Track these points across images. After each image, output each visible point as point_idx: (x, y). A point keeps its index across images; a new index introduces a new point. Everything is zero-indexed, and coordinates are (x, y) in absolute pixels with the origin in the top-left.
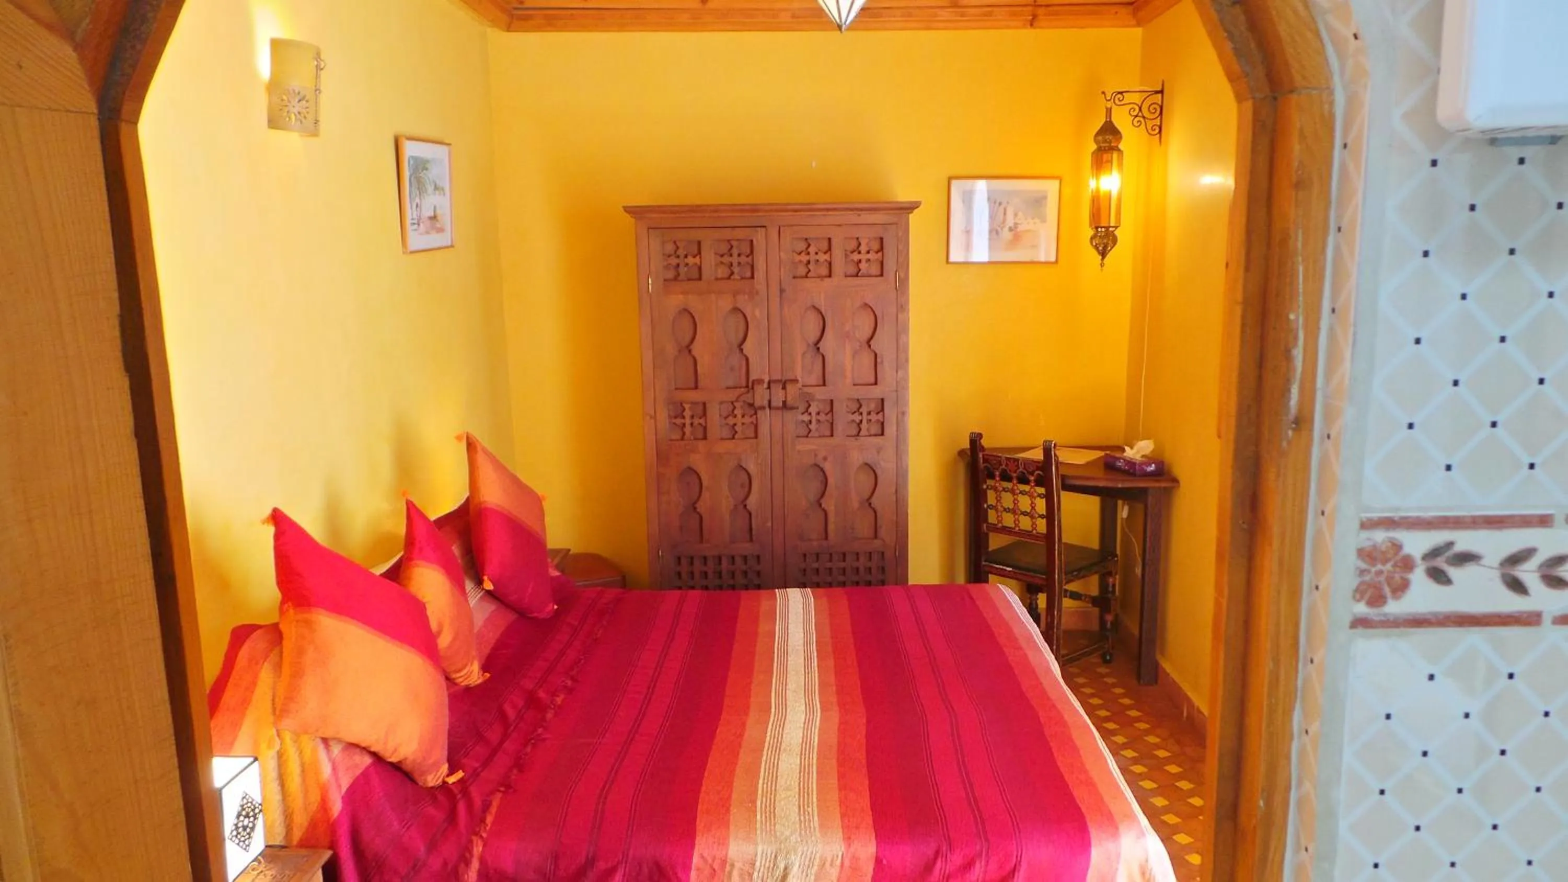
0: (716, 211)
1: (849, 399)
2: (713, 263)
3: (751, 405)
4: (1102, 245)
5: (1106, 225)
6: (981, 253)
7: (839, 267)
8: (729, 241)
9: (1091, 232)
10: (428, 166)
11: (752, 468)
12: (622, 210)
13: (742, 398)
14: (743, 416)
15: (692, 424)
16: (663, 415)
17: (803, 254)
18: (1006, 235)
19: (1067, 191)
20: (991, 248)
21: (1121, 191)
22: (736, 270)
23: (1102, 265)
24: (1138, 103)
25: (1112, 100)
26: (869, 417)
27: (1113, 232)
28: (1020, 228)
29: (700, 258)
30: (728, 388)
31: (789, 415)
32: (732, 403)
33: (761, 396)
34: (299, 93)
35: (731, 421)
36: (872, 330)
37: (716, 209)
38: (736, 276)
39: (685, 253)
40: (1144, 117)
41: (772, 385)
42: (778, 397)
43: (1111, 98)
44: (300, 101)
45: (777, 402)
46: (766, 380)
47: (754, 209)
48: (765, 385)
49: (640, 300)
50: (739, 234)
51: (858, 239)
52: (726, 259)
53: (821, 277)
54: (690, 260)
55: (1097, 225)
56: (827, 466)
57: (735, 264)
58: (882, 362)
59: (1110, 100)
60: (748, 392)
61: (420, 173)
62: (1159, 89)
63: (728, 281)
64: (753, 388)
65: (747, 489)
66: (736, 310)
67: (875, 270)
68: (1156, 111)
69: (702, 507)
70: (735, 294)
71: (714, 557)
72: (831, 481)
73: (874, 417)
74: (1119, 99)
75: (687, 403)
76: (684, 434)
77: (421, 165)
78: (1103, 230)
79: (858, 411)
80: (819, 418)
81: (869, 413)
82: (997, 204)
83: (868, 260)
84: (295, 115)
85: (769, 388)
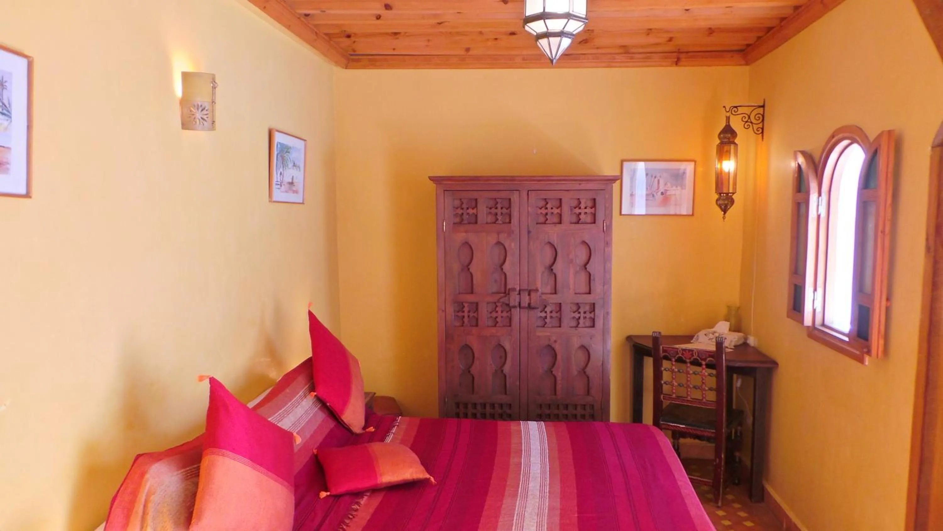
0: (487, 180)
1: (571, 303)
2: (485, 212)
3: (508, 305)
4: (724, 205)
5: (727, 192)
6: (640, 209)
7: (567, 216)
8: (495, 199)
9: (717, 196)
10: (289, 150)
11: (507, 346)
12: (428, 178)
13: (501, 300)
14: (502, 312)
15: (469, 316)
16: (451, 310)
17: (543, 209)
18: (659, 196)
19: (700, 169)
20: (647, 206)
21: (737, 170)
22: (500, 218)
23: (724, 218)
24: (747, 113)
25: (730, 111)
26: (585, 315)
27: (731, 196)
28: (668, 193)
29: (477, 209)
30: (493, 293)
31: (532, 312)
32: (495, 303)
33: (514, 299)
34: (201, 106)
35: (494, 315)
36: (588, 258)
37: (488, 179)
38: (500, 222)
39: (467, 206)
40: (751, 123)
41: (521, 292)
42: (525, 300)
43: (730, 110)
44: (202, 110)
45: (525, 303)
46: (518, 289)
47: (512, 179)
48: (517, 293)
49: (438, 236)
50: (503, 195)
51: (579, 199)
52: (494, 211)
53: (554, 223)
54: (471, 211)
55: (720, 192)
56: (557, 347)
57: (499, 214)
58: (594, 280)
59: (729, 111)
60: (505, 296)
61: (284, 154)
62: (762, 104)
63: (494, 225)
64: (509, 294)
65: (503, 360)
66: (499, 243)
67: (589, 219)
68: (759, 120)
69: (474, 370)
70: (498, 233)
71: (481, 404)
72: (559, 357)
73: (588, 315)
74: (734, 111)
75: (466, 302)
76: (463, 322)
77: (285, 149)
78: (725, 195)
79: (578, 311)
80: (552, 314)
81: (585, 313)
82: (654, 177)
83: (586, 213)
84: (199, 120)
85: (519, 294)
